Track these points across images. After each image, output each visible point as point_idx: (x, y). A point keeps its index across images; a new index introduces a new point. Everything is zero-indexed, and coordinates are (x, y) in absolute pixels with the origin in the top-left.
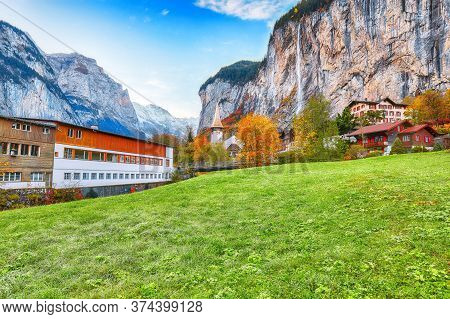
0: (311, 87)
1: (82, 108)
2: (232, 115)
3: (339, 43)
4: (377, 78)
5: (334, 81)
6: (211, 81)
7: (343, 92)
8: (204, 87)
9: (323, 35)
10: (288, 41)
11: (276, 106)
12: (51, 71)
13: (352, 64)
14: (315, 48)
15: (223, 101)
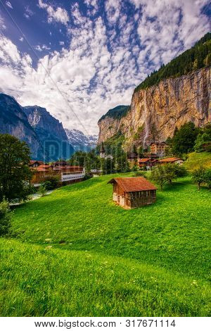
0: (152, 122)
1: (40, 133)
2: (115, 135)
3: (164, 102)
4: (181, 119)
5: (162, 120)
6: (103, 118)
7: (166, 125)
8: (100, 121)
9: (156, 98)
10: (141, 99)
11: (136, 130)
12: (25, 116)
13: (170, 112)
14: (153, 103)
15: (110, 128)
